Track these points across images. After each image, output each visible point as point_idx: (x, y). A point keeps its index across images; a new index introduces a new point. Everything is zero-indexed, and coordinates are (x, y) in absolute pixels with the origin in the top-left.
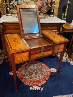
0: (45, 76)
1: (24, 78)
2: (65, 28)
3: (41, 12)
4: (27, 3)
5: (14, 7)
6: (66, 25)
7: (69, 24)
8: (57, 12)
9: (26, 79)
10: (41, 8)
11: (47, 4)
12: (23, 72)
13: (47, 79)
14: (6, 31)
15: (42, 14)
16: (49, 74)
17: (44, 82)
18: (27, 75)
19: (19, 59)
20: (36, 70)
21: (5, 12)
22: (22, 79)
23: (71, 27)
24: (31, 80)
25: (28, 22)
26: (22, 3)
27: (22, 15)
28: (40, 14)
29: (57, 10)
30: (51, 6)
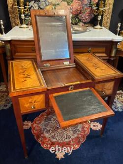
1: (42, 135)
9: (45, 138)
10: (80, 13)
12: (42, 125)
13: (82, 141)
15: (81, 24)
16: (87, 132)
17: (77, 147)
18: (48, 131)
21: (18, 21)
24: (54, 140)
26: (46, 5)
28: (76, 24)
29: (109, 16)
30: (98, 9)
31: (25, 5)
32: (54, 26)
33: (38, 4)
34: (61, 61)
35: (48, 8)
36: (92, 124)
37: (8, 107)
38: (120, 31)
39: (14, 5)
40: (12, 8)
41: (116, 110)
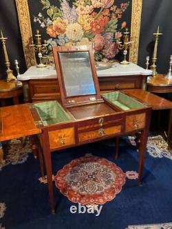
0: (114, 186)
1: (69, 188)
2: (155, 84)
3: (104, 57)
4: (76, 42)
5: (50, 51)
6: (158, 79)
7: (164, 76)
8: (136, 55)
9: (73, 191)
10: (103, 49)
11: (114, 41)
12: (67, 178)
14: (35, 95)
15: (105, 60)
17: (111, 198)
18: (75, 184)
20: (94, 173)
21: (34, 61)
25: (74, 76)
26: (66, 43)
27: (62, 64)
28: (100, 61)
29: (136, 50)
30: (122, 44)
31: (43, 43)
32: (78, 61)
33: (56, 42)
34: (87, 97)
35: (68, 44)
36: (128, 173)
38: (149, 65)
39: (30, 43)
40: (28, 47)
41: (155, 156)
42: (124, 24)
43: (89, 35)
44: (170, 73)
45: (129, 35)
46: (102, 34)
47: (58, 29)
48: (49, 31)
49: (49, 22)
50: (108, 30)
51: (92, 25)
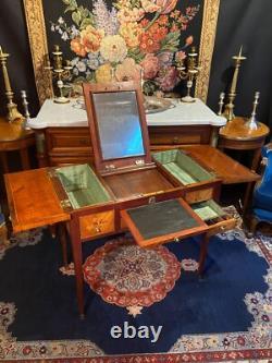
0: (165, 281)
1: (103, 283)
2: (230, 137)
3: (157, 88)
4: (115, 65)
5: (75, 77)
6: (234, 126)
7: (246, 121)
8: (206, 87)
9: (108, 287)
10: (157, 76)
12: (100, 268)
13: (169, 288)
14: (55, 149)
15: (159, 94)
16: (177, 275)
17: (160, 297)
18: (112, 277)
19: (89, 228)
20: (137, 262)
21: (50, 91)
22: (96, 286)
23: (250, 132)
24: (124, 290)
25: (114, 129)
28: (151, 94)
29: (206, 80)
30: (186, 71)
31: (64, 64)
33: (85, 63)
34: (132, 160)
36: (184, 263)
37: (36, 242)
39: (45, 64)
40: (41, 69)
41: (223, 238)
42: (190, 39)
43: (136, 55)
44: (253, 118)
45: (197, 57)
46: (156, 53)
47: (88, 43)
48: (75, 46)
49: (75, 31)
50: (165, 47)
51: (140, 39)
